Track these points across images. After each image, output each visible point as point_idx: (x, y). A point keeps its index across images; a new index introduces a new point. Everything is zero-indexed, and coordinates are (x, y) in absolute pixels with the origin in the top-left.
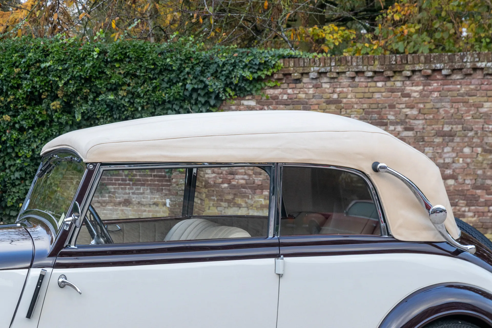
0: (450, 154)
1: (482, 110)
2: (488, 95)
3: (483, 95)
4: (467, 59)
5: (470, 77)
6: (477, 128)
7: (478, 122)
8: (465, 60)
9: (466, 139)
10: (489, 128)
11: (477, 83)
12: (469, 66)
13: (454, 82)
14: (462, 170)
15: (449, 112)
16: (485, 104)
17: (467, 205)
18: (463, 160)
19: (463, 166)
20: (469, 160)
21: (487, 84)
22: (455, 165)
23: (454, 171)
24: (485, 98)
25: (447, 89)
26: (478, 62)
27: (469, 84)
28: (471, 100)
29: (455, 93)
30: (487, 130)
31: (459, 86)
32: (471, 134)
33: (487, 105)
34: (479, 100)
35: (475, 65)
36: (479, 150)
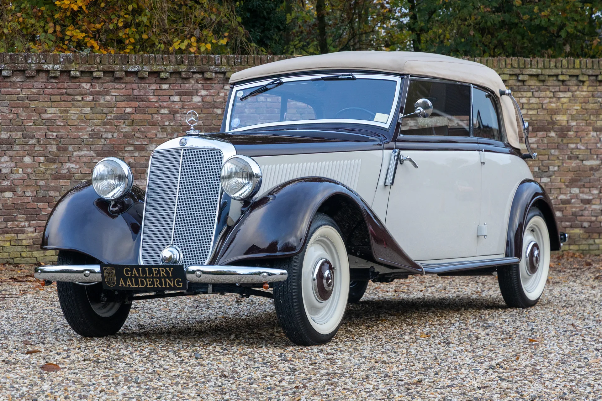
0: (9, 163)
1: (45, 116)
2: (52, 100)
3: (46, 100)
4: (32, 60)
5: (32, 80)
6: (39, 135)
7: (41, 129)
8: (29, 61)
9: (27, 148)
10: (53, 136)
11: (40, 86)
12: (34, 68)
13: (13, 85)
14: (22, 181)
15: (8, 118)
16: (48, 109)
17: (27, 220)
18: (23, 171)
19: (24, 177)
20: (29, 170)
21: (51, 88)
22: (13, 176)
23: (12, 182)
24: (49, 103)
25: (5, 92)
26: (43, 63)
27: (30, 87)
28: (33, 105)
29: (14, 97)
30: (51, 137)
31: (19, 90)
32: (32, 142)
33: (50, 110)
34: (42, 105)
35: (41, 67)
36: (42, 159)
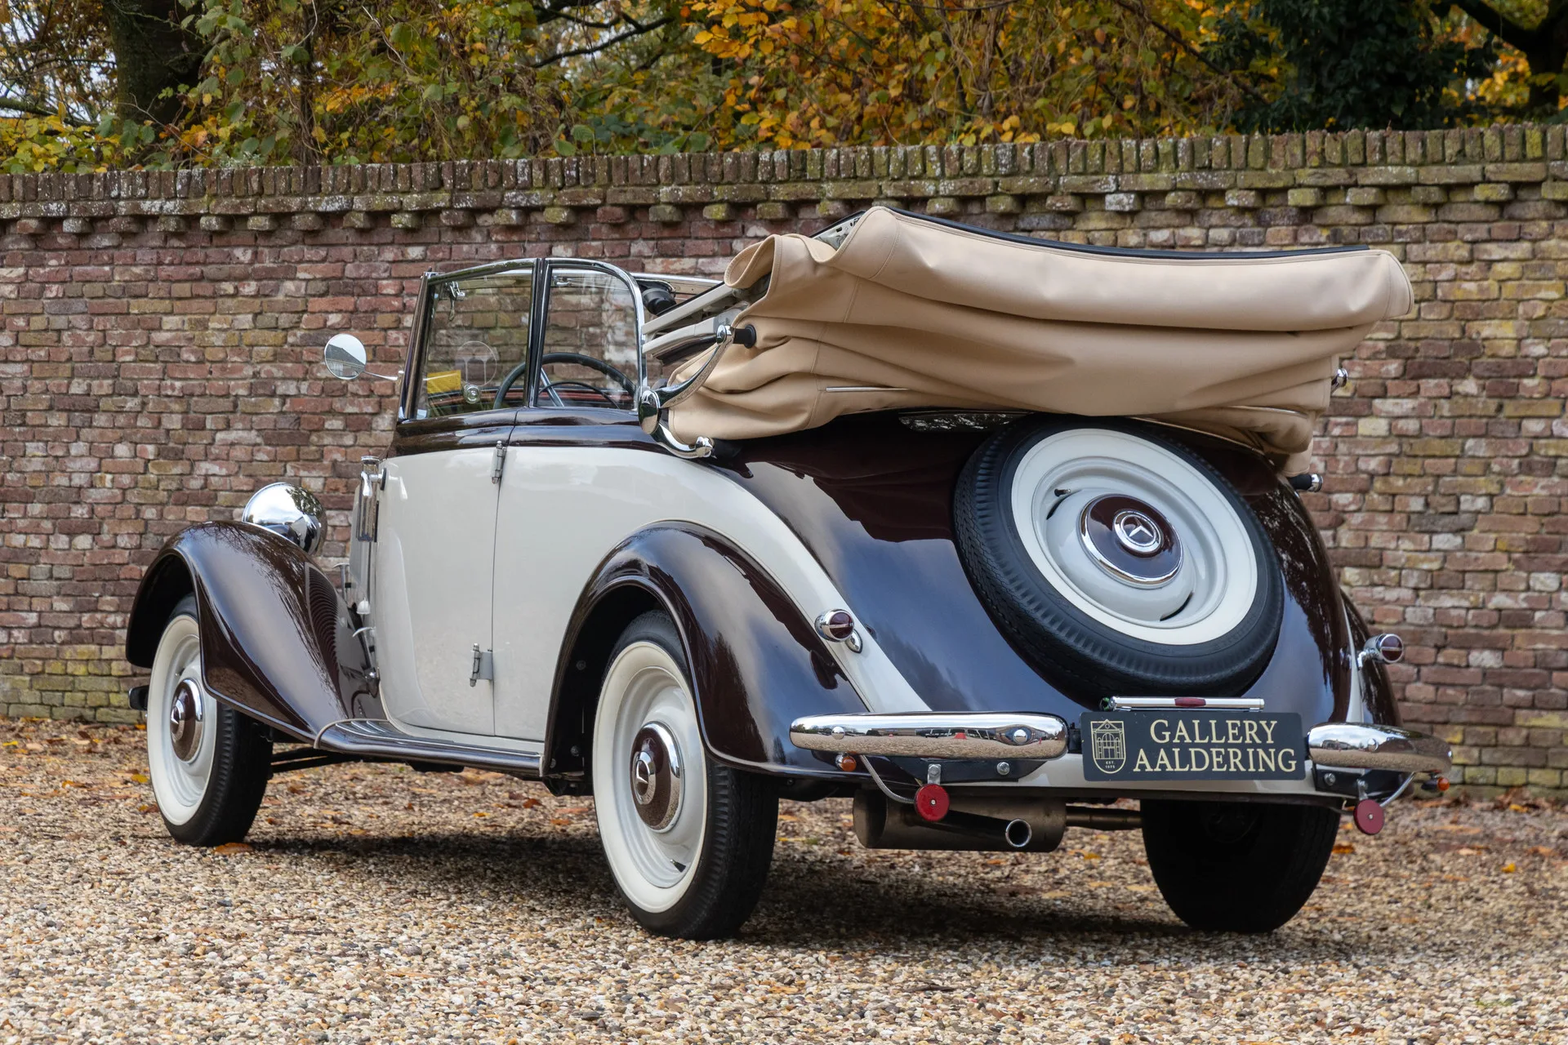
0: (85, 460)
1: (160, 337)
2: (174, 294)
3: (162, 293)
4: (120, 189)
5: (133, 244)
6: (146, 387)
7: (150, 371)
8: (114, 193)
9: (121, 420)
10: (173, 388)
11: (148, 259)
12: (123, 211)
13: (95, 256)
14: (110, 508)
15: (85, 342)
16: (165, 318)
18: (113, 481)
19: (115, 497)
20: (126, 480)
21: (171, 264)
22: (94, 495)
23: (92, 510)
24: (167, 304)
25: (80, 275)
26: (145, 198)
27: (129, 261)
28: (136, 308)
29: (98, 288)
30: (169, 392)
31: (107, 268)
32: (132, 404)
33: (170, 322)
34: (152, 309)
35: (138, 206)
36: (151, 450)
